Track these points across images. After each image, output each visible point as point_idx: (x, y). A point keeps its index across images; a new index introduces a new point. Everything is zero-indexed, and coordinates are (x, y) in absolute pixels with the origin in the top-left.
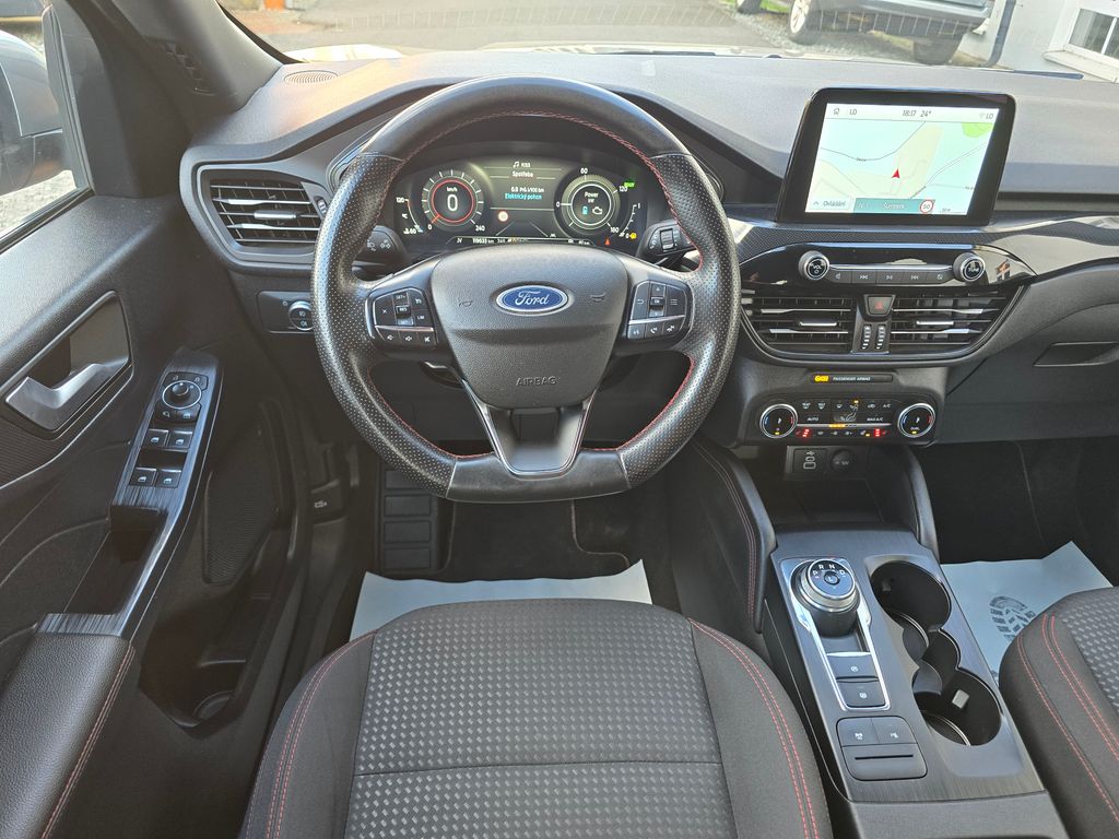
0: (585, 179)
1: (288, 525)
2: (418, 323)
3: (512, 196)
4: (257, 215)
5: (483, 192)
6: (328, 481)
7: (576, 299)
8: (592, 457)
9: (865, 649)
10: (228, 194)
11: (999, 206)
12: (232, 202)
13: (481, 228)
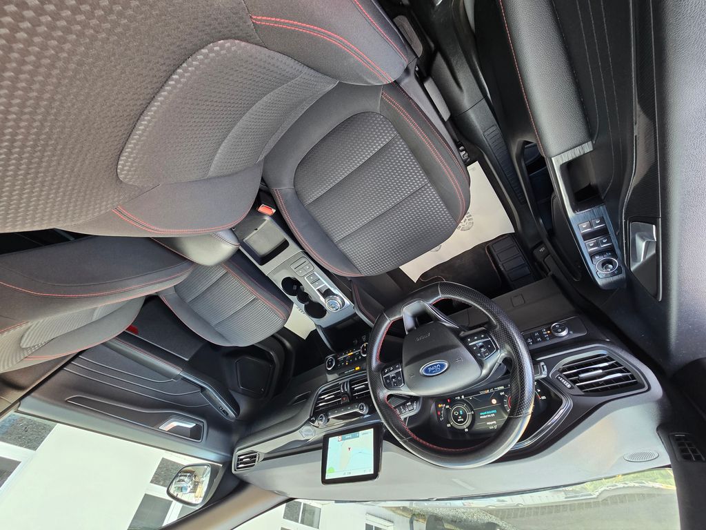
0: (465, 426)
2: (475, 345)
3: (493, 412)
4: (602, 371)
5: (506, 411)
8: (397, 317)
9: (318, 290)
10: (626, 378)
11: (321, 445)
12: (620, 375)
13: (502, 394)
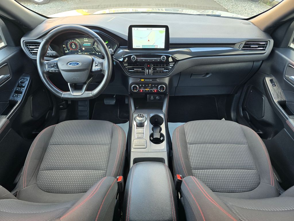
1: (52, 110)
2: (55, 68)
3: (85, 45)
4: (34, 49)
5: (79, 44)
6: (62, 102)
7: (82, 64)
11: (170, 46)
12: (30, 47)
13: (80, 51)
